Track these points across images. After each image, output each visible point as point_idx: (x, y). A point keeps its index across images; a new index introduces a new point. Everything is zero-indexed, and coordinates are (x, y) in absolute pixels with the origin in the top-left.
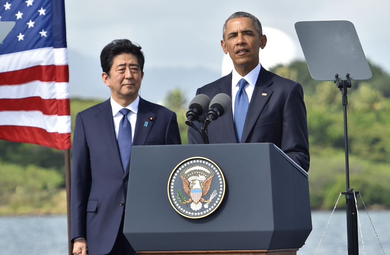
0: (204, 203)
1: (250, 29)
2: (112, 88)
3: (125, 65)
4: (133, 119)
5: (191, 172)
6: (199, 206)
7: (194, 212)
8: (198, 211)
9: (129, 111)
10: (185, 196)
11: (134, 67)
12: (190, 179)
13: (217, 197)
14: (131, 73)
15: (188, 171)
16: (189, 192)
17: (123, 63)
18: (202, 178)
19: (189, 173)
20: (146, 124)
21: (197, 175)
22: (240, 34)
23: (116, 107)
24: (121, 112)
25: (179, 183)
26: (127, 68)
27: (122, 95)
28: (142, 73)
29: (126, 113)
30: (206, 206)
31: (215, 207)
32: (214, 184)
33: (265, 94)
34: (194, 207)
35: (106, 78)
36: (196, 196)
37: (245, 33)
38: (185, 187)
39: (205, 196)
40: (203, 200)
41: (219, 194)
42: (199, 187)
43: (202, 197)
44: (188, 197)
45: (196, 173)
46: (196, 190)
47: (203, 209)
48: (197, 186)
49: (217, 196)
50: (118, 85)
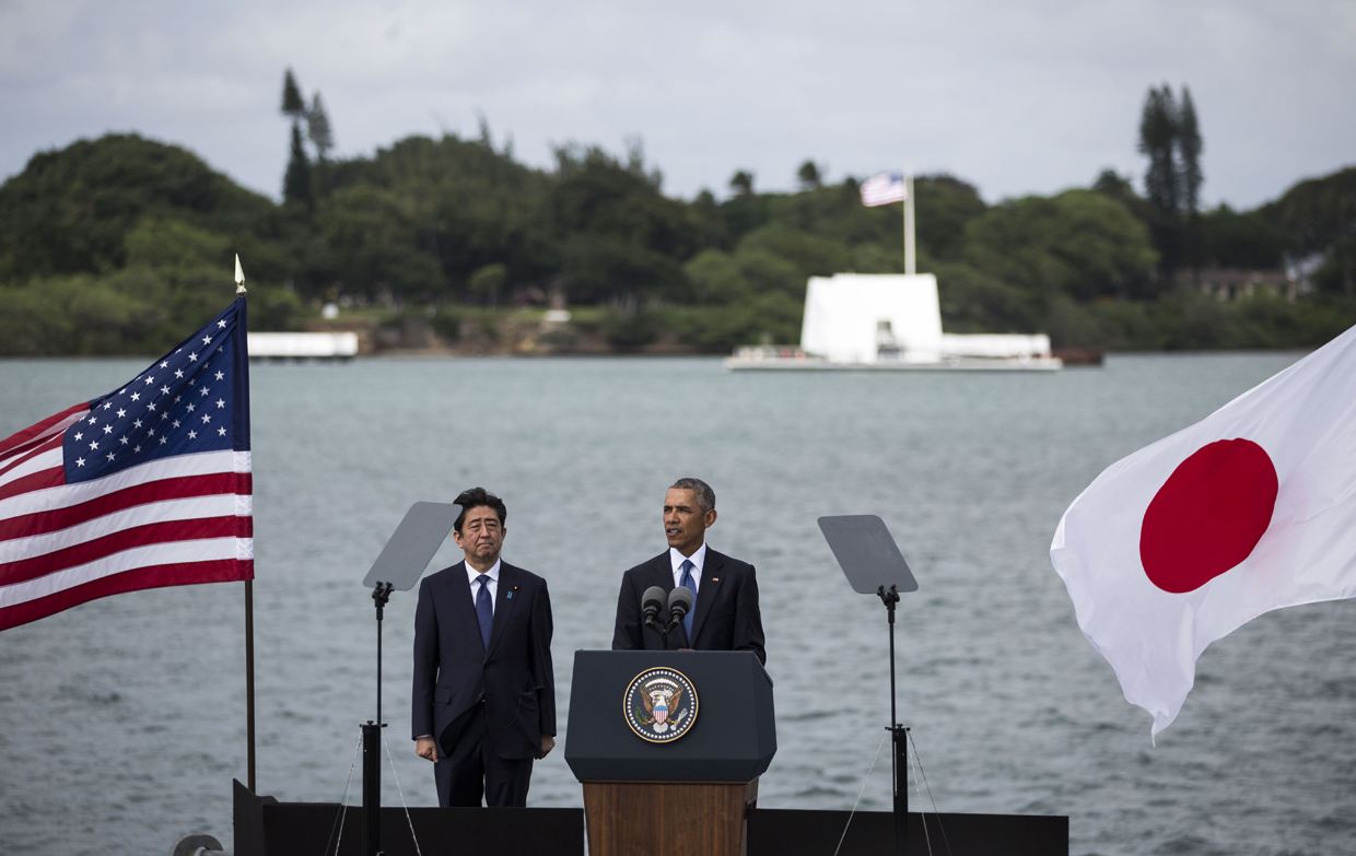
0: (670, 724)
1: (688, 505)
2: (467, 550)
3: (479, 520)
4: (493, 588)
5: (653, 685)
6: (665, 728)
7: (658, 734)
8: (662, 734)
9: (488, 578)
10: (646, 715)
11: (492, 522)
12: (652, 694)
13: (689, 716)
14: (488, 530)
15: (650, 683)
16: (652, 710)
17: (477, 517)
18: (668, 693)
19: (651, 686)
20: (510, 595)
21: (662, 689)
22: (674, 510)
23: (473, 573)
24: (477, 579)
25: (639, 699)
26: (483, 524)
27: (478, 557)
28: (504, 531)
29: (484, 580)
30: (673, 728)
31: (685, 729)
32: (684, 701)
33: (717, 580)
34: (657, 728)
35: (459, 538)
36: (660, 716)
37: (681, 509)
38: (646, 704)
39: (672, 716)
40: (669, 720)
41: (689, 713)
42: (664, 704)
43: (669, 716)
44: (650, 716)
45: (660, 687)
46: (661, 708)
47: (669, 731)
48: (661, 702)
49: (687, 716)
50: (472, 547)
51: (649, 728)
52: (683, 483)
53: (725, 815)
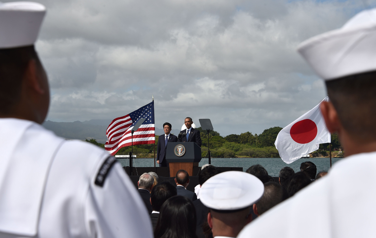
6: (180, 154)
10: (178, 152)
13: (184, 152)
18: (181, 148)
19: (178, 147)
20: (171, 138)
24: (166, 136)
25: (176, 150)
27: (167, 133)
28: (171, 129)
31: (183, 154)
32: (183, 150)
33: (192, 132)
34: (179, 154)
36: (180, 152)
37: (188, 122)
38: (178, 150)
39: (181, 152)
45: (180, 148)
47: (181, 154)
48: (180, 150)
51: (178, 154)
52: (187, 118)
53: (190, 168)
